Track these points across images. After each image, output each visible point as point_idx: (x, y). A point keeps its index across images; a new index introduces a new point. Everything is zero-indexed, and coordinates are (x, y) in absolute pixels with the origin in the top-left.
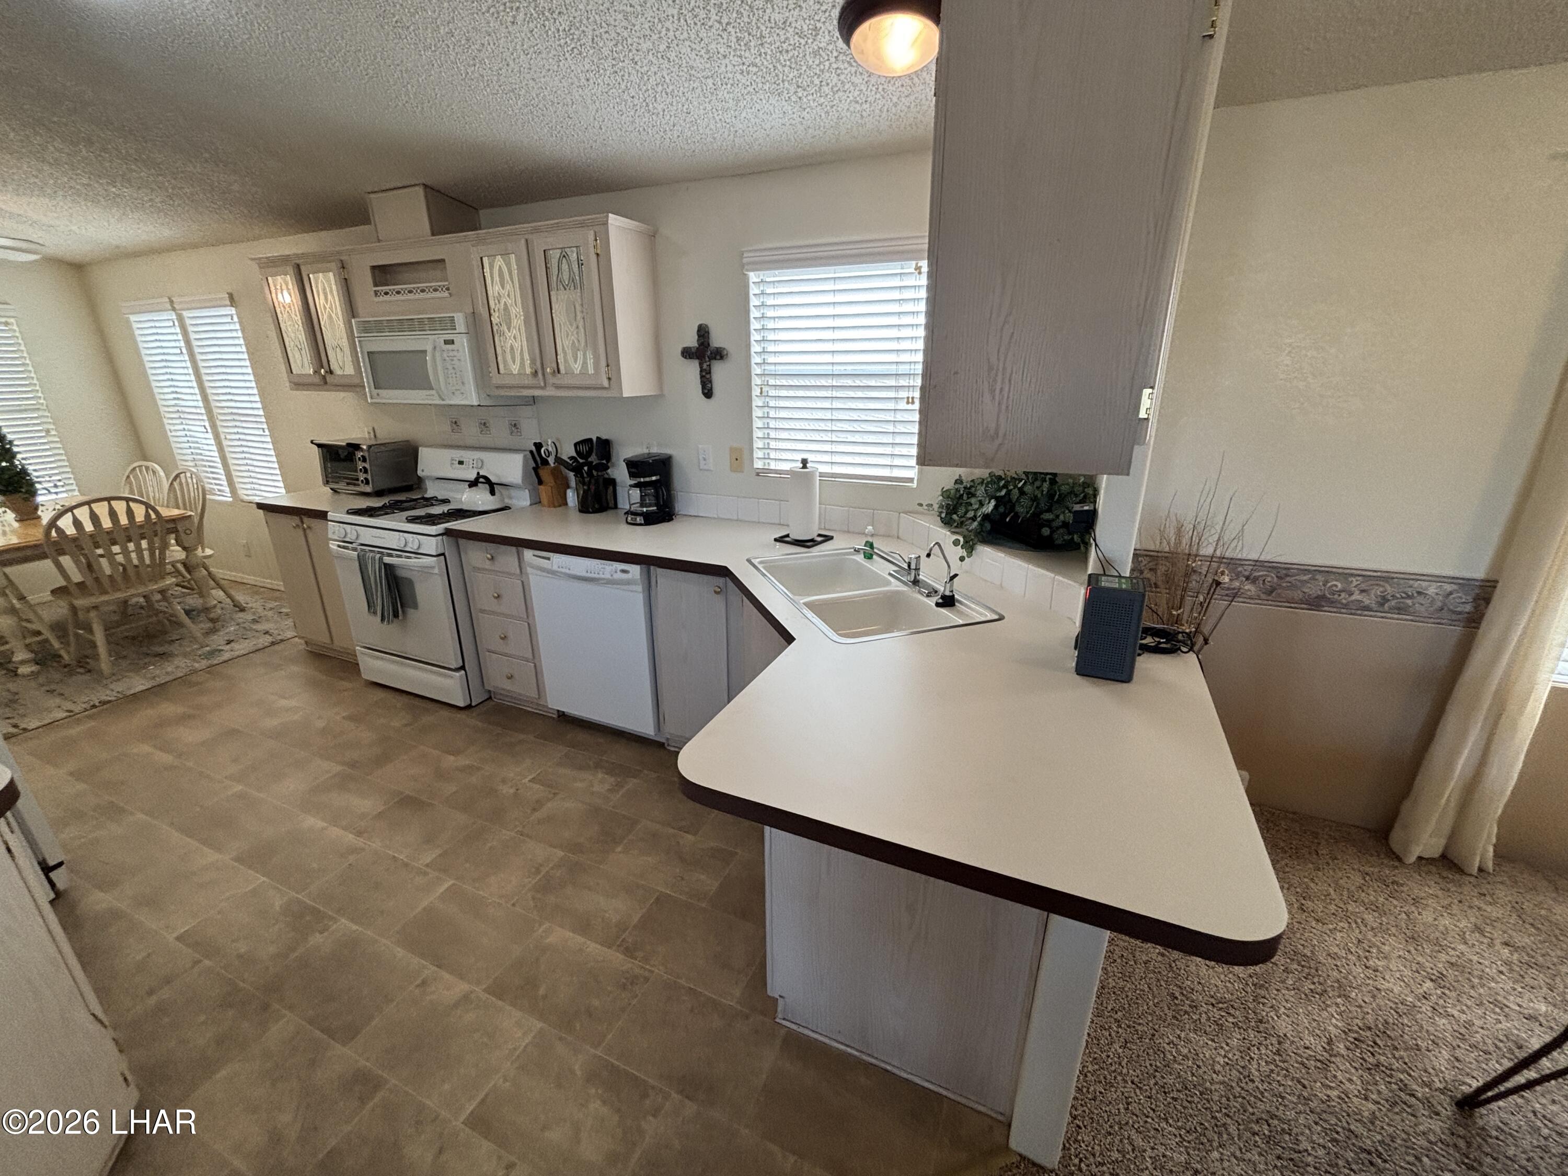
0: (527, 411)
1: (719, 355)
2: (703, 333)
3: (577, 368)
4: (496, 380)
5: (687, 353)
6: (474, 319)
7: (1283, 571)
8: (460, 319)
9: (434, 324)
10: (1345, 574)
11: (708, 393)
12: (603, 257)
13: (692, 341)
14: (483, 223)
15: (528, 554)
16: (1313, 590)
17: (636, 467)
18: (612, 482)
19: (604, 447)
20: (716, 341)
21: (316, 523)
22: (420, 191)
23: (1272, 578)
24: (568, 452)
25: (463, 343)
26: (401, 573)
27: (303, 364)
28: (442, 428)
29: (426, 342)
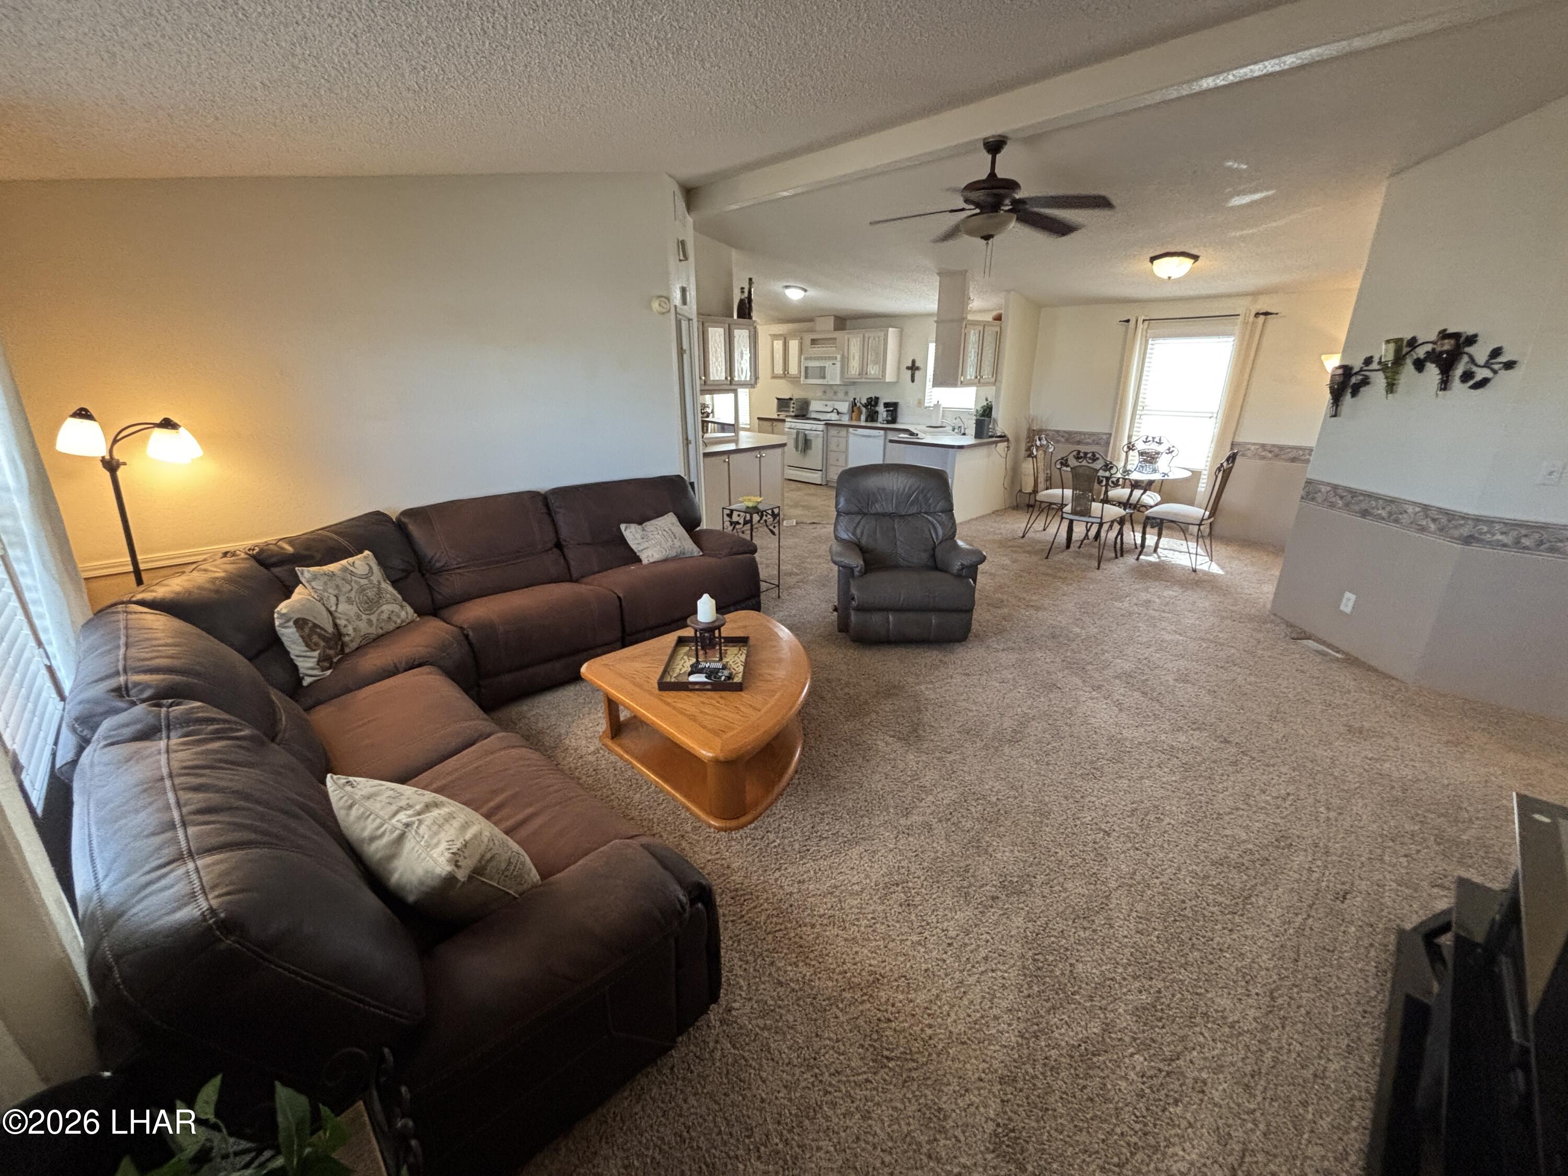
0: (851, 387)
1: (918, 368)
2: (914, 362)
3: (873, 372)
4: (846, 376)
5: (908, 368)
6: (843, 357)
7: (1070, 433)
8: (839, 357)
9: (829, 358)
10: (1084, 434)
11: (913, 381)
12: (886, 340)
13: (910, 364)
14: (847, 327)
15: (851, 430)
16: (1078, 439)
17: (886, 405)
18: (877, 412)
19: (877, 399)
20: (917, 364)
21: (779, 424)
22: (832, 318)
23: (1067, 435)
24: (864, 401)
25: (838, 364)
26: (808, 438)
27: (779, 370)
28: (819, 394)
29: (828, 364)
